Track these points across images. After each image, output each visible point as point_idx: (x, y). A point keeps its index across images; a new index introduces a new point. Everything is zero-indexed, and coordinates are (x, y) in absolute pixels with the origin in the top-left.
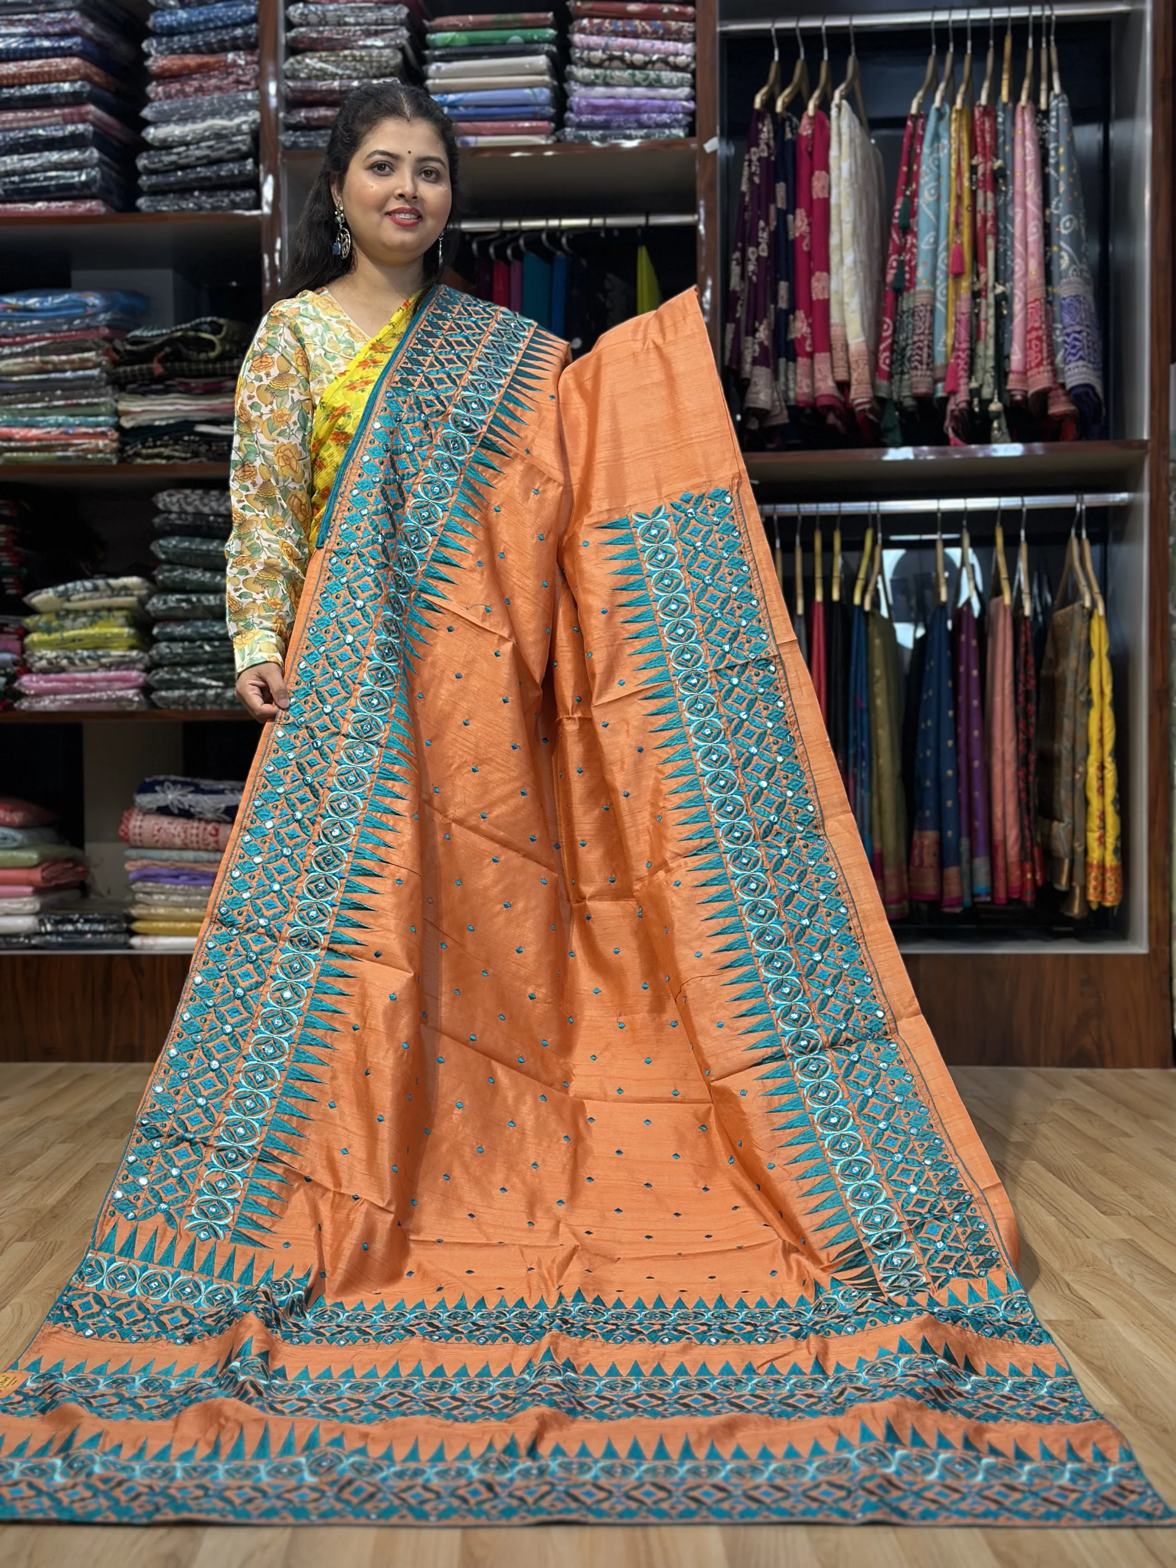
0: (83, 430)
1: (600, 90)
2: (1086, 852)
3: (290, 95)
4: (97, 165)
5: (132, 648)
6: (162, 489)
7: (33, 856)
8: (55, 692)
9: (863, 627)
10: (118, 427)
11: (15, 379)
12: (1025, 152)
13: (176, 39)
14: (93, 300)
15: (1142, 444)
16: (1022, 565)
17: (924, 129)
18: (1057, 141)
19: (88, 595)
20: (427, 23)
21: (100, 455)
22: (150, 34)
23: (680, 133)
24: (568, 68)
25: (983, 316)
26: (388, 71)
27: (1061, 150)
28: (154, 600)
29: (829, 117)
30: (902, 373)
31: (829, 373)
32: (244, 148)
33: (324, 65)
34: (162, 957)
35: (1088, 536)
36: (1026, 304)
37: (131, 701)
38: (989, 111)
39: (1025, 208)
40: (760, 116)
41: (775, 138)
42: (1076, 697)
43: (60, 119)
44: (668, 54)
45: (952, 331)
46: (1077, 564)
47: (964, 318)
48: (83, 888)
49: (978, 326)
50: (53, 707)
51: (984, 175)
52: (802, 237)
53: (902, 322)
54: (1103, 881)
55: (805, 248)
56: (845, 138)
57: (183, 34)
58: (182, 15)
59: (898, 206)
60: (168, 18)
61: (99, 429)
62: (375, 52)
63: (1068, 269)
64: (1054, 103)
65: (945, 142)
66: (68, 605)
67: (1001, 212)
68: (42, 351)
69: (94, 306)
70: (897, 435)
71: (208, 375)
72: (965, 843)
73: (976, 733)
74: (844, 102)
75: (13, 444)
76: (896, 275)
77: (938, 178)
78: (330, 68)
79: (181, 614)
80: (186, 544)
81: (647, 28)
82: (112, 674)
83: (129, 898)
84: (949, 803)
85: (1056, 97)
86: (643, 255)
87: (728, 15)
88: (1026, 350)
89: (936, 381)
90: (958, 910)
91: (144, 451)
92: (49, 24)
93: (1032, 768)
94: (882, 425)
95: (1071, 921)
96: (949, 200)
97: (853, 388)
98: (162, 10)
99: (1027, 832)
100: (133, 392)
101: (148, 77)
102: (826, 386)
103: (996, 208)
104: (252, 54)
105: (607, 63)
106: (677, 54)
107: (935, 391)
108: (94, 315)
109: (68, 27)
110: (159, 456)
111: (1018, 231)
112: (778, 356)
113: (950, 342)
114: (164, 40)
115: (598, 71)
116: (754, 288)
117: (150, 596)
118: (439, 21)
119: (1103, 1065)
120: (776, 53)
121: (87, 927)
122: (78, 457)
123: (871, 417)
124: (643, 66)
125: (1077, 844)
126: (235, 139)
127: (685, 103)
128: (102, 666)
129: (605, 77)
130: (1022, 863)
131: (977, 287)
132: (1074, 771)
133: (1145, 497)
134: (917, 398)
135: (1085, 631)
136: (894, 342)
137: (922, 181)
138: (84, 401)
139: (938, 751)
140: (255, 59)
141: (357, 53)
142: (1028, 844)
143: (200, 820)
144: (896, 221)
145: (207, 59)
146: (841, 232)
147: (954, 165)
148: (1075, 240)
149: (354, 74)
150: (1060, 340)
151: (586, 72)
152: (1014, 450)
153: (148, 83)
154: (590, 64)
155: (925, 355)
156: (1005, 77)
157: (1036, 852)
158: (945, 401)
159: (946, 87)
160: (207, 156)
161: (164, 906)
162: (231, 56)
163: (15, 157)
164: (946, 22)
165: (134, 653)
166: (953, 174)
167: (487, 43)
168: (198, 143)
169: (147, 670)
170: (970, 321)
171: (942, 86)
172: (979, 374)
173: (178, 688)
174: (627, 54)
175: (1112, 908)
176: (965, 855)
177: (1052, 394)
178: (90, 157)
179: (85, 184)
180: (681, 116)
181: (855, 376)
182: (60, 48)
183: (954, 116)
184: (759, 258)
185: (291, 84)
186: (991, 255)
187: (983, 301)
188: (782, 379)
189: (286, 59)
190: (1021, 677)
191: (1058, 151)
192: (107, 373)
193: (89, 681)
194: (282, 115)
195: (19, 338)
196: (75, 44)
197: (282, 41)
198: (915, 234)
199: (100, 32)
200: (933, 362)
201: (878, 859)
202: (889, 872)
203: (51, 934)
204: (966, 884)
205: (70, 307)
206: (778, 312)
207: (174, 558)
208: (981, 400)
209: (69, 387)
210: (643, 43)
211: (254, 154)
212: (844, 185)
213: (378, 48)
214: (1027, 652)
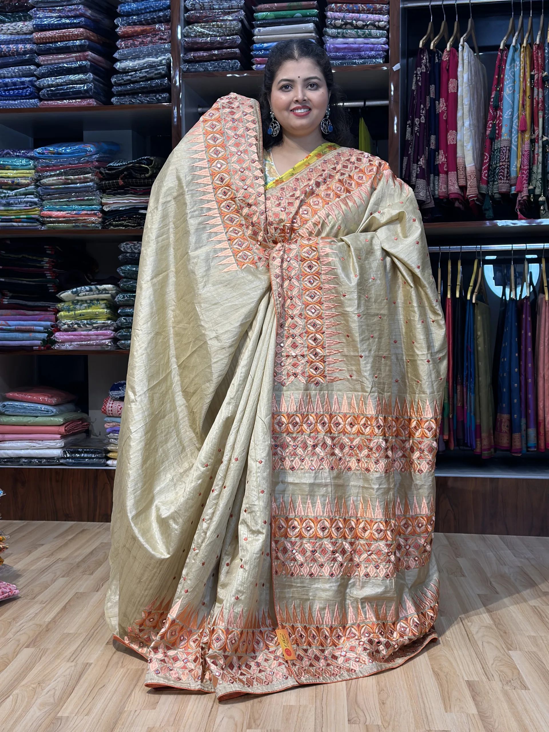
0: (86, 212)
1: (340, 40)
3: (186, 45)
4: (92, 81)
5: (108, 319)
6: (123, 242)
7: (60, 420)
8: (71, 341)
9: (472, 311)
10: (102, 211)
11: (53, 187)
13: (130, 18)
14: (90, 148)
17: (507, 57)
19: (87, 293)
20: (253, 8)
21: (93, 225)
22: (118, 15)
23: (381, 61)
24: (324, 29)
25: (536, 152)
26: (234, 32)
28: (119, 296)
29: (458, 51)
30: (494, 181)
31: (456, 182)
32: (164, 72)
33: (203, 30)
37: (107, 345)
38: (541, 47)
40: (422, 51)
41: (429, 62)
43: (74, 59)
44: (375, 21)
45: (520, 160)
47: (526, 153)
48: (88, 432)
49: (534, 157)
50: (70, 348)
51: (538, 79)
52: (443, 112)
53: (494, 155)
55: (444, 118)
56: (466, 62)
57: (134, 15)
58: (134, 6)
59: (493, 96)
60: (127, 7)
61: (93, 212)
62: (228, 23)
65: (518, 63)
66: (77, 298)
68: (66, 174)
69: (90, 151)
70: (490, 213)
71: (144, 185)
72: (523, 421)
73: (530, 365)
74: (466, 44)
75: (52, 219)
76: (491, 131)
77: (514, 82)
78: (206, 31)
79: (131, 303)
80: (134, 268)
81: (365, 7)
82: (100, 332)
83: (106, 441)
84: (515, 401)
86: (362, 122)
89: (511, 186)
90: (520, 455)
91: (114, 223)
92: (68, 11)
94: (483, 207)
96: (519, 93)
97: (468, 189)
98: (124, 3)
100: (109, 194)
101: (117, 37)
102: (454, 188)
103: (544, 97)
104: (168, 25)
105: (344, 26)
106: (379, 21)
107: (510, 190)
108: (91, 155)
109: (78, 13)
110: (122, 225)
112: (429, 173)
113: (519, 166)
114: (125, 18)
115: (339, 30)
116: (418, 138)
117: (117, 294)
118: (260, 6)
120: (432, 17)
121: (86, 455)
122: (84, 226)
123: (478, 204)
124: (362, 28)
126: (159, 68)
127: (383, 46)
128: (94, 328)
129: (343, 33)
131: (533, 137)
134: (500, 193)
136: (490, 165)
137: (505, 83)
138: (86, 198)
139: (510, 374)
140: (169, 27)
141: (219, 23)
144: (491, 103)
145: (146, 27)
146: (463, 109)
147: (522, 75)
149: (218, 34)
151: (334, 31)
153: (117, 40)
154: (335, 27)
155: (506, 172)
158: (516, 195)
159: (518, 35)
160: (145, 77)
162: (157, 26)
163: (53, 78)
165: (109, 322)
166: (522, 80)
167: (284, 17)
168: (141, 70)
169: (116, 330)
170: (529, 155)
171: (516, 34)
172: (534, 182)
174: (354, 22)
176: (523, 427)
178: (89, 78)
179: (86, 91)
180: (381, 52)
181: (469, 183)
182: (74, 23)
183: (522, 50)
184: (420, 124)
185: (186, 39)
186: (541, 120)
188: (432, 185)
189: (185, 27)
192: (97, 184)
193: (88, 335)
194: (181, 55)
195: (55, 168)
196: (81, 21)
197: (182, 18)
198: (502, 112)
199: (95, 14)
200: (510, 176)
201: (478, 428)
202: (484, 435)
203: (69, 458)
204: (524, 442)
205: (79, 152)
206: (430, 150)
207: (129, 276)
208: (534, 195)
209: (78, 191)
210: (363, 16)
211: (168, 75)
212: (465, 85)
213: (230, 20)
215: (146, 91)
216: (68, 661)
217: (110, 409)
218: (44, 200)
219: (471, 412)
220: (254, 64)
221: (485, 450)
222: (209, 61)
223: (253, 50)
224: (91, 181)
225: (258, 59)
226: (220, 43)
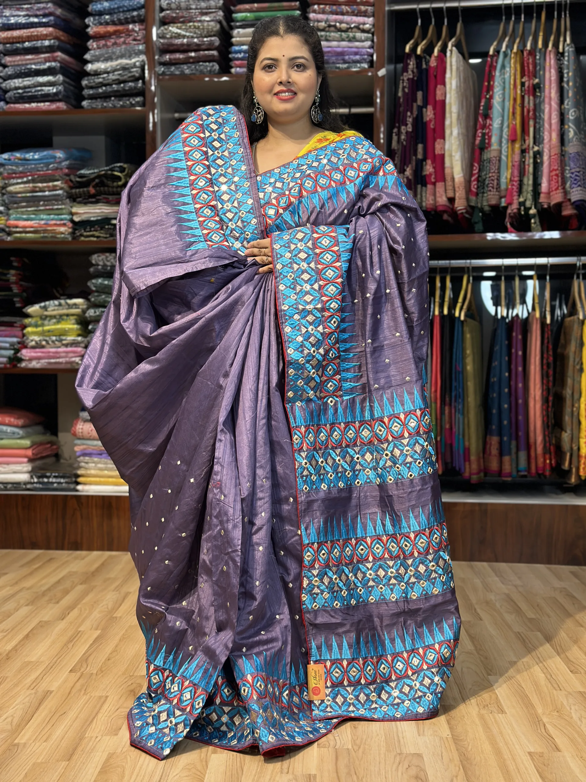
0: (54, 222)
2: (579, 449)
3: (161, 47)
4: (62, 84)
5: (79, 335)
6: (94, 253)
7: (27, 442)
8: (39, 358)
9: (460, 329)
10: (72, 221)
11: (20, 195)
12: (551, 75)
13: (103, 17)
14: (60, 154)
16: (547, 296)
17: (496, 62)
18: (568, 69)
19: (56, 308)
20: (232, 8)
21: (63, 236)
22: (90, 14)
23: (366, 66)
25: (527, 163)
26: (212, 33)
27: (570, 74)
28: (90, 311)
29: (446, 56)
30: (483, 193)
31: (444, 194)
32: (137, 75)
33: (179, 31)
34: (92, 496)
36: (550, 156)
37: (77, 363)
38: (532, 53)
39: (550, 105)
40: (409, 56)
41: (417, 67)
42: (574, 367)
43: (43, 60)
44: (360, 24)
45: (510, 171)
46: (576, 294)
47: (516, 164)
48: (57, 456)
49: (524, 168)
50: (38, 366)
51: (528, 87)
52: (430, 121)
53: (483, 166)
55: (432, 127)
56: (454, 68)
57: (107, 14)
58: (106, 4)
59: (482, 104)
60: (99, 6)
61: (62, 222)
62: (206, 24)
63: (573, 137)
64: (566, 49)
65: (508, 69)
66: (46, 313)
67: (538, 108)
68: (33, 181)
69: (60, 158)
70: (479, 226)
71: (117, 194)
72: (514, 443)
73: (520, 385)
74: (454, 48)
75: (18, 230)
76: (480, 141)
77: (504, 89)
78: (183, 33)
80: (106, 282)
81: (349, 9)
82: (69, 349)
83: (76, 465)
84: (505, 422)
85: (568, 45)
88: (550, 181)
89: (501, 198)
90: (510, 479)
91: (85, 234)
92: (37, 9)
93: (550, 404)
94: (473, 221)
95: (570, 485)
96: (509, 100)
97: (457, 201)
98: (96, 2)
99: (547, 439)
100: (80, 203)
101: (88, 37)
102: (442, 200)
103: (535, 105)
104: (142, 25)
105: (327, 29)
106: (364, 24)
107: (500, 203)
108: (60, 162)
109: (47, 11)
110: (93, 236)
111: (546, 117)
112: (416, 183)
113: (509, 177)
114: (97, 18)
115: (323, 33)
116: (404, 147)
117: (88, 308)
118: (239, 7)
120: (419, 21)
121: (54, 480)
122: (52, 237)
123: (467, 216)
124: (346, 31)
125: (574, 445)
126: (133, 70)
127: (369, 50)
128: (63, 345)
129: (326, 36)
130: (544, 454)
131: (524, 147)
132: (573, 406)
134: (491, 206)
135: (580, 331)
136: (479, 176)
137: (495, 90)
138: (56, 207)
139: (500, 394)
140: (143, 27)
141: (196, 24)
142: (548, 444)
144: (481, 112)
145: (119, 28)
146: (451, 117)
147: (512, 82)
148: (577, 122)
149: (195, 36)
150: (568, 175)
153: (88, 40)
155: (495, 184)
156: (541, 34)
157: (552, 447)
158: (506, 208)
159: (509, 40)
160: (118, 79)
161: (94, 469)
162: (131, 26)
163: (20, 80)
164: (510, 4)
165: (79, 339)
166: (512, 87)
168: (113, 72)
170: (520, 165)
171: (507, 39)
172: (525, 194)
174: (338, 24)
177: (564, 204)
178: (58, 80)
179: (56, 94)
180: (366, 57)
181: (457, 195)
182: (43, 22)
183: (513, 55)
184: (407, 132)
185: (162, 41)
186: (531, 130)
188: (419, 196)
189: (160, 28)
190: (545, 356)
191: (569, 74)
192: (67, 192)
193: (57, 352)
194: (157, 57)
195: (22, 174)
196: (50, 20)
197: (157, 18)
198: (491, 119)
199: (65, 13)
200: (499, 187)
201: (467, 451)
202: (473, 458)
203: (36, 483)
204: (514, 465)
205: (47, 158)
206: (417, 161)
207: (100, 290)
208: (525, 208)
209: (46, 199)
210: (346, 18)
211: (142, 77)
212: (453, 92)
213: (208, 21)
214: (548, 342)
215: (120, 95)
216: (28, 689)
217: (80, 431)
218: (9, 209)
219: (459, 434)
220: (232, 67)
221: (474, 474)
222: (186, 64)
223: (230, 53)
224: (61, 189)
225: (237, 62)
226: (197, 45)
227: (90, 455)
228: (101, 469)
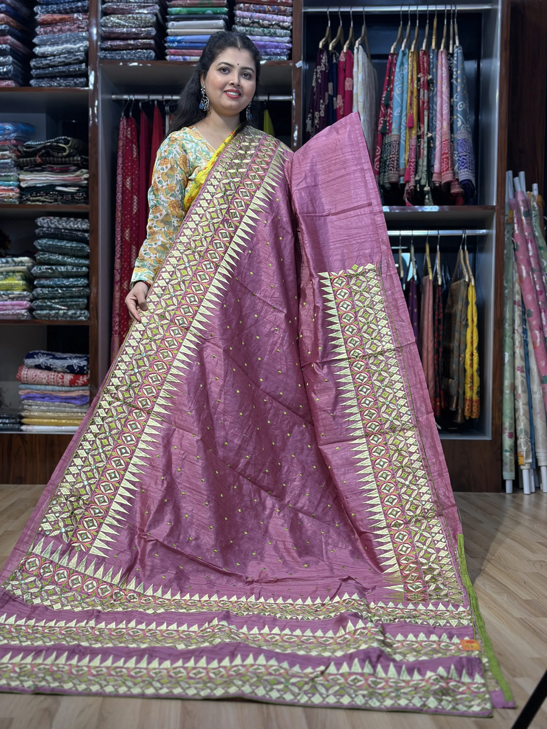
0: (3, 188)
2: (464, 393)
3: (103, 34)
4: (11, 64)
5: (24, 290)
6: (40, 217)
10: (19, 187)
12: (442, 72)
13: (50, 6)
14: (9, 127)
15: (493, 208)
16: (438, 261)
17: (396, 60)
18: (457, 67)
19: (3, 265)
20: (168, 3)
21: (11, 200)
22: (38, 3)
23: (285, 58)
24: (233, 26)
25: (422, 147)
26: (149, 24)
27: (459, 72)
28: (35, 268)
29: (353, 53)
30: (385, 172)
32: (81, 58)
33: (119, 21)
34: (36, 435)
35: (467, 249)
36: (441, 142)
37: (23, 315)
38: (426, 53)
39: (442, 98)
40: (321, 51)
41: (328, 62)
42: (461, 322)
44: (280, 22)
45: (408, 153)
46: (462, 261)
47: (413, 148)
49: (420, 151)
51: (423, 82)
52: (340, 108)
53: (385, 149)
54: (472, 407)
55: (341, 113)
56: (360, 63)
57: (53, 4)
59: (384, 95)
61: (10, 188)
62: (143, 16)
63: (461, 126)
64: (456, 50)
65: (406, 66)
67: (431, 100)
69: (9, 130)
71: (62, 163)
74: (360, 46)
76: (382, 127)
77: (403, 83)
78: (122, 22)
79: (47, 275)
80: (51, 243)
81: (270, 9)
82: (15, 302)
83: (21, 407)
85: (457, 47)
86: (266, 114)
87: (307, 4)
88: (441, 163)
89: (400, 176)
91: (31, 198)
93: (441, 355)
95: (457, 425)
96: (407, 93)
99: (438, 384)
100: (27, 171)
101: (37, 24)
103: (429, 98)
104: (86, 15)
105: (251, 25)
106: (284, 22)
107: (399, 181)
108: (9, 134)
110: (38, 201)
111: (438, 108)
113: (407, 159)
114: (44, 7)
115: (247, 28)
117: (33, 267)
118: (174, 2)
119: (470, 491)
120: (329, 22)
124: (268, 27)
125: (460, 390)
126: (77, 54)
127: (287, 45)
128: (10, 298)
129: (251, 31)
130: (435, 398)
131: (419, 134)
132: (459, 356)
133: (494, 232)
134: (391, 183)
135: (465, 292)
136: (381, 158)
137: (395, 84)
138: (3, 174)
140: (87, 17)
141: (135, 16)
142: (438, 389)
143: (55, 371)
144: (383, 102)
145: (64, 16)
146: (358, 106)
147: (410, 77)
148: (464, 113)
149: (134, 26)
150: (457, 159)
151: (242, 28)
152: (435, 209)
153: (36, 27)
154: (243, 25)
155: (395, 164)
156: (434, 37)
157: (442, 391)
159: (407, 42)
160: (63, 62)
161: (37, 411)
162: (75, 15)
164: (407, 11)
165: (25, 293)
166: (409, 81)
167: (196, 13)
168: (59, 55)
169: (31, 301)
170: (416, 149)
171: (405, 40)
172: (420, 173)
173: (46, 310)
174: (261, 21)
175: (476, 419)
177: (453, 183)
178: (8, 60)
179: (6, 73)
180: (285, 50)
183: (410, 54)
184: (320, 117)
185: (104, 29)
186: (426, 119)
187: (422, 140)
189: (102, 17)
190: (437, 313)
191: (457, 72)
192: (15, 161)
193: (4, 305)
194: (99, 43)
196: (2, 7)
197: (100, 9)
198: (391, 109)
199: (14, 2)
200: (399, 167)
207: (45, 249)
208: (420, 185)
210: (268, 16)
211: (86, 61)
212: (360, 84)
213: (145, 14)
214: (439, 301)
215: (65, 75)
220: (167, 55)
222: (125, 50)
223: (166, 42)
224: (9, 158)
225: (172, 51)
226: (135, 33)
227: (33, 398)
228: (43, 411)
